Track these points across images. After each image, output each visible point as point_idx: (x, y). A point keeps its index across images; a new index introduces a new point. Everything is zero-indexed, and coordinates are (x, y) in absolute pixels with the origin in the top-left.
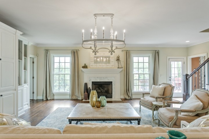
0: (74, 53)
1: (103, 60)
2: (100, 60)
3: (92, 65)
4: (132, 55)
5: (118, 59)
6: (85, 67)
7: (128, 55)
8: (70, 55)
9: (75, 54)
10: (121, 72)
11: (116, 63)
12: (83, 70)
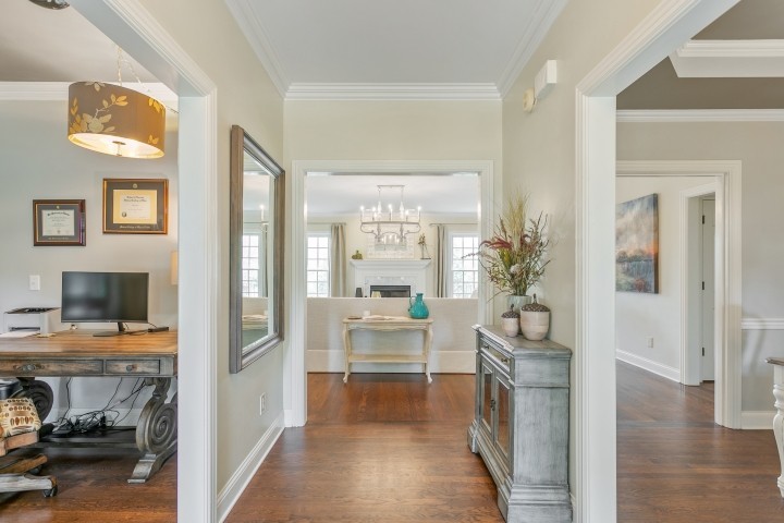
0: (337, 229)
1: (393, 239)
2: (387, 239)
3: (371, 253)
4: (450, 233)
5: (422, 242)
6: (358, 256)
7: (441, 232)
8: (329, 233)
9: (338, 232)
10: (427, 266)
11: (418, 248)
12: (355, 262)
